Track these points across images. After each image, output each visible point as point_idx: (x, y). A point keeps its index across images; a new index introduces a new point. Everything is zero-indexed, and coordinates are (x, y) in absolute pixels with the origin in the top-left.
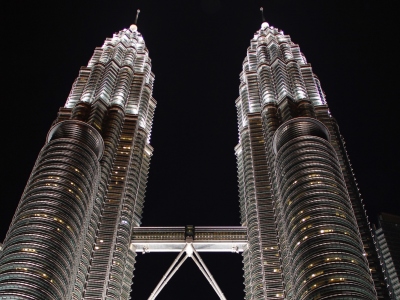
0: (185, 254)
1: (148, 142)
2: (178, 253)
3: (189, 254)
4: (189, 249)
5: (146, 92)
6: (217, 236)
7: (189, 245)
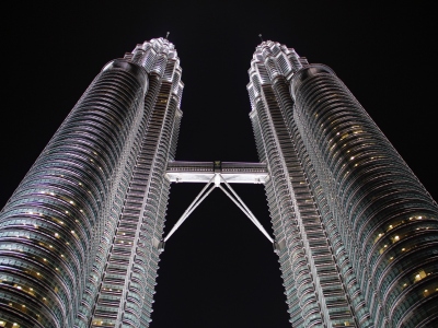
0: (213, 184)
1: (179, 107)
2: (206, 184)
3: (217, 185)
4: (217, 179)
5: (176, 74)
6: (241, 170)
7: (218, 174)
